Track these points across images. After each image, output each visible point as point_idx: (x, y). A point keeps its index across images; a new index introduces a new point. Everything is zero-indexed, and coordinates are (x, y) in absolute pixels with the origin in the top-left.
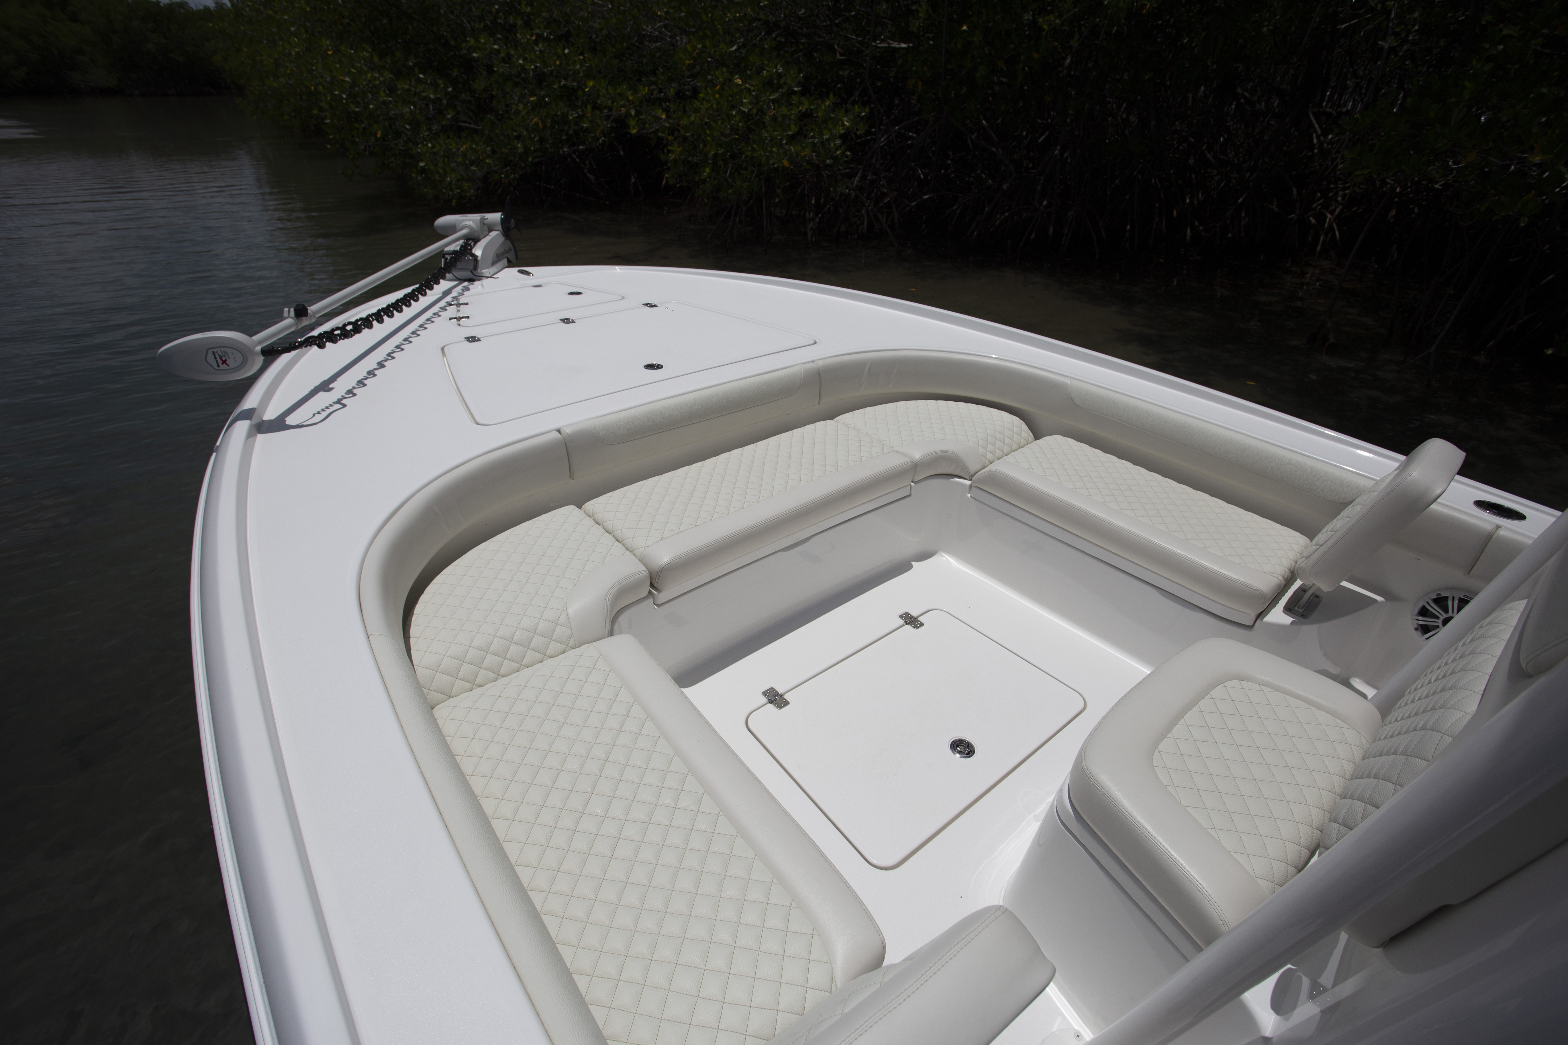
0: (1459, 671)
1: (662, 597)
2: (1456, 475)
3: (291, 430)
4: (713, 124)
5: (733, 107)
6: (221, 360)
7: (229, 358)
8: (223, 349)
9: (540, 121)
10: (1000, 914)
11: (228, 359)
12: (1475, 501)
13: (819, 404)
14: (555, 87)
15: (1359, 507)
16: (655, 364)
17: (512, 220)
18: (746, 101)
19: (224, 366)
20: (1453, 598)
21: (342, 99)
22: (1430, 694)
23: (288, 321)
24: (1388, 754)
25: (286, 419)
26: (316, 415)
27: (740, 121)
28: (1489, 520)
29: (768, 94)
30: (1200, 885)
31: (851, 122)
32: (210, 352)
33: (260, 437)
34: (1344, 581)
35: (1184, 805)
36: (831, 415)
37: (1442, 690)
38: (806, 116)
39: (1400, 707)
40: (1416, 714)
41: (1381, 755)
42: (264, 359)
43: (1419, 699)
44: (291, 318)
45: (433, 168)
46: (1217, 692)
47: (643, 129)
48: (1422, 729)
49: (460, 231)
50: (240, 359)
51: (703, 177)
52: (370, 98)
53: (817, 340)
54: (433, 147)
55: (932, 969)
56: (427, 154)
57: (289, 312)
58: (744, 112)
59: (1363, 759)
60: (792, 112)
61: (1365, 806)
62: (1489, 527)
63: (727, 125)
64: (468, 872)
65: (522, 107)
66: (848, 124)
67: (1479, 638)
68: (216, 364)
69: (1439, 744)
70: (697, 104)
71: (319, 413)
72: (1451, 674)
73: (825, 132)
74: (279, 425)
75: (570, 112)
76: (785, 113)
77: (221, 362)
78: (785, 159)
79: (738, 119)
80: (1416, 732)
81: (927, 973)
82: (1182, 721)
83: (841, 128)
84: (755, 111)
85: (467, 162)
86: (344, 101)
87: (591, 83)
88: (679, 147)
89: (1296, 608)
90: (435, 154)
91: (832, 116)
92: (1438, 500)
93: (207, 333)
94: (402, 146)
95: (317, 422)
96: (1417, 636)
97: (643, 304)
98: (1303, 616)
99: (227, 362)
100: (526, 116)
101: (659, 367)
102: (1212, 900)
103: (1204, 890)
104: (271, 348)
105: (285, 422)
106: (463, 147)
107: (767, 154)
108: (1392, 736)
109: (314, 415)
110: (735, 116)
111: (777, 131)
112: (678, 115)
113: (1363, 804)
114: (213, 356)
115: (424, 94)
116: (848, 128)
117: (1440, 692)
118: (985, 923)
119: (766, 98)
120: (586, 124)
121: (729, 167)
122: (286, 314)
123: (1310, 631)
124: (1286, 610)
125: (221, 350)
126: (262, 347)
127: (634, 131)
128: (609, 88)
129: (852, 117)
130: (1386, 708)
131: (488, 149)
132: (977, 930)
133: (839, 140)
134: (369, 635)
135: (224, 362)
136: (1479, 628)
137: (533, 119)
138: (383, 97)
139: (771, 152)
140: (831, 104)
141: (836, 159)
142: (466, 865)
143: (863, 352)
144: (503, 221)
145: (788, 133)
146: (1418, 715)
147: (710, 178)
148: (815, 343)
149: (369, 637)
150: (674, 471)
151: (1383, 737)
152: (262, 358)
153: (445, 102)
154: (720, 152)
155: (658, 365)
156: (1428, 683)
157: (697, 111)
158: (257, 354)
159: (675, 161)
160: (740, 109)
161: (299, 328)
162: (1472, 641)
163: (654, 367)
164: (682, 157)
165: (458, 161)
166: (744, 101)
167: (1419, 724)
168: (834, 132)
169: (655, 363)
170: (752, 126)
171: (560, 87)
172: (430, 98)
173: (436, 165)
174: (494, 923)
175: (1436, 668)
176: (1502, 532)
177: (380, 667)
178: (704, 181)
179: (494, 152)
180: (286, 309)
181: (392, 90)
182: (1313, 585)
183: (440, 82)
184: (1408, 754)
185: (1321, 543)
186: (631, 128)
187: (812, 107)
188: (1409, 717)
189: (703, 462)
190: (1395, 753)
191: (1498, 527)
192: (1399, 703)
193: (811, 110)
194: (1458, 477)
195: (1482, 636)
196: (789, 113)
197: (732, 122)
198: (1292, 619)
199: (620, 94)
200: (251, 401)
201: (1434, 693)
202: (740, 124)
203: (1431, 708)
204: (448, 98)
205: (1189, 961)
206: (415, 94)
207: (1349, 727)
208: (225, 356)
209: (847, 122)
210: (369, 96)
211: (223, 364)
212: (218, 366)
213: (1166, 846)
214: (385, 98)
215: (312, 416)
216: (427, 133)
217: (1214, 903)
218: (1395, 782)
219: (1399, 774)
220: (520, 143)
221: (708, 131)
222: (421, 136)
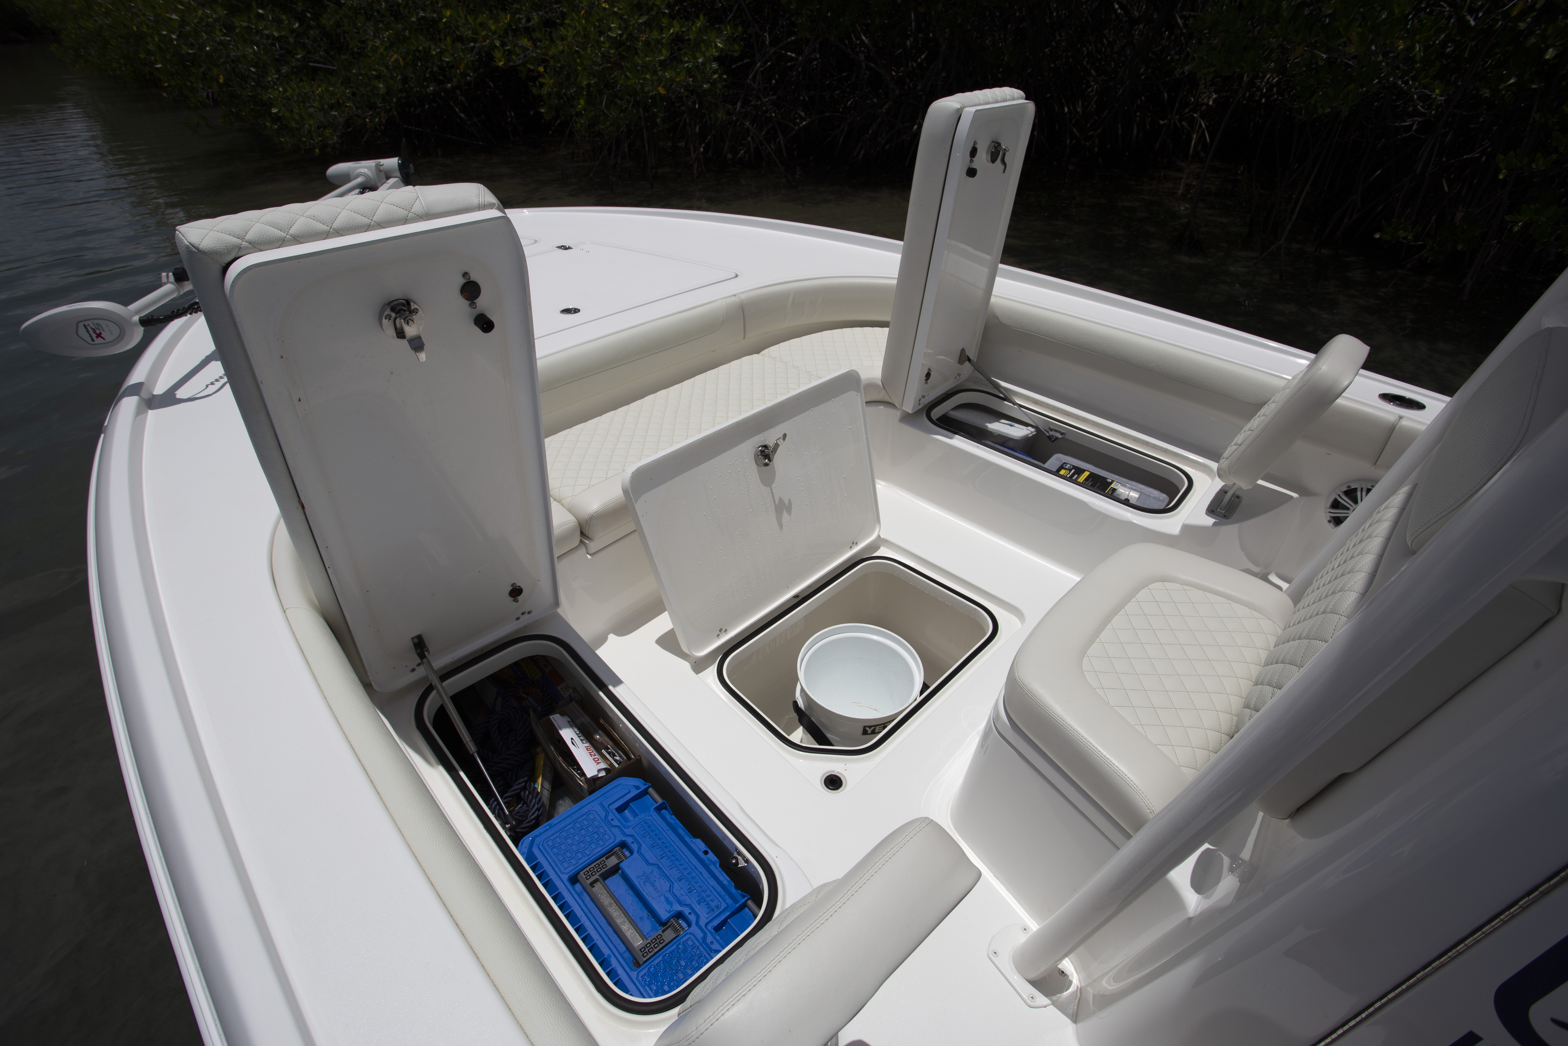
0: (1357, 556)
1: (593, 546)
2: (1361, 369)
3: (183, 404)
4: (582, 52)
5: (601, 33)
6: (95, 332)
7: (104, 330)
8: (95, 322)
9: (400, 58)
10: (924, 825)
11: (102, 332)
12: (1380, 394)
13: (744, 339)
14: (413, 19)
15: (1274, 405)
16: (572, 309)
17: (411, 165)
18: (615, 25)
19: (100, 340)
20: (1362, 489)
21: (172, 40)
22: (1333, 580)
23: (168, 287)
24: (1294, 640)
25: (176, 393)
26: (209, 386)
27: (610, 48)
28: (1392, 411)
29: (636, 17)
30: (1128, 779)
31: (724, 44)
32: (81, 325)
33: (151, 413)
34: (1260, 480)
35: (1112, 705)
36: (757, 349)
37: (1342, 575)
38: (678, 39)
39: (1308, 595)
40: (1320, 600)
41: (1288, 641)
42: (144, 330)
43: (1324, 585)
44: (171, 283)
45: (287, 114)
46: (1142, 594)
47: (510, 61)
48: (1323, 613)
49: (354, 179)
50: (116, 332)
51: (578, 110)
52: (205, 38)
53: (738, 273)
54: (285, 91)
55: (858, 884)
56: (280, 99)
57: (168, 277)
58: (612, 38)
59: (1274, 647)
60: (664, 36)
61: (1273, 690)
62: (1392, 418)
63: (598, 53)
64: (404, 837)
65: (379, 43)
66: (721, 46)
67: (1376, 523)
68: (90, 338)
69: (1337, 626)
70: (563, 31)
71: (212, 383)
72: (1351, 559)
73: (698, 55)
74: (169, 399)
75: (433, 47)
76: (656, 37)
77: (96, 335)
78: (662, 85)
79: (607, 45)
80: (1317, 616)
81: (853, 888)
82: (1109, 626)
83: (714, 50)
84: (624, 36)
85: (326, 107)
86: (175, 43)
87: (448, 13)
88: (551, 79)
89: (1218, 510)
90: (288, 98)
91: (705, 38)
92: (1343, 394)
93: (74, 304)
94: (250, 92)
95: (210, 393)
96: (1330, 527)
97: (557, 247)
98: (1225, 517)
99: (102, 335)
100: (384, 53)
101: (576, 311)
102: (1140, 791)
103: (1132, 783)
104: (150, 317)
105: (175, 396)
106: (318, 90)
107: (641, 81)
108: (1299, 623)
109: (207, 386)
110: (604, 43)
111: (649, 57)
112: (546, 45)
113: (1271, 688)
114: (86, 330)
115: (267, 32)
116: (722, 50)
117: (1340, 577)
118: (909, 835)
119: (634, 22)
120: (447, 58)
121: (604, 98)
122: (164, 280)
123: (1231, 530)
124: (1209, 512)
125: (93, 323)
126: (140, 317)
127: (501, 64)
128: (468, 17)
129: (725, 38)
130: (1297, 597)
131: (347, 91)
132: (902, 843)
133: (715, 63)
134: (285, 609)
135: (99, 335)
136: (1377, 513)
137: (392, 56)
138: (219, 37)
139: (645, 79)
140: (702, 25)
141: (713, 83)
142: (401, 830)
143: (785, 283)
144: (401, 167)
145: (660, 58)
146: (1321, 600)
147: (585, 110)
148: (737, 276)
149: (285, 612)
150: (599, 417)
151: (1292, 625)
152: (142, 329)
153: (291, 40)
154: (592, 82)
155: (576, 309)
156: (1332, 570)
157: (563, 39)
158: (135, 324)
159: (549, 94)
160: (608, 36)
161: (182, 293)
162: (1370, 526)
163: (571, 311)
164: (555, 89)
165: (315, 105)
166: (612, 26)
167: (1321, 609)
168: (708, 54)
169: (571, 307)
170: (623, 53)
171: (419, 19)
172: (274, 35)
173: (292, 111)
174: (433, 883)
175: (1340, 555)
176: (1404, 423)
177: (298, 640)
178: (579, 114)
179: (354, 94)
180: (164, 274)
181: (230, 28)
182: (1233, 485)
183: (284, 17)
184: (1311, 637)
185: (1239, 443)
186: (497, 60)
187: (684, 29)
188: (1314, 603)
189: (628, 406)
190: (1300, 638)
191: (1401, 418)
192: (1308, 591)
193: (683, 32)
194: (1362, 372)
195: (1378, 521)
196: (660, 37)
197: (603, 49)
198: (1215, 520)
199: (481, 24)
200: (138, 375)
201: (1336, 578)
202: (612, 51)
203: (1332, 593)
204: (294, 35)
205: (1119, 849)
206: (257, 32)
207: (1265, 618)
208: (99, 329)
209: (720, 43)
210: (203, 36)
211: (97, 337)
212: (93, 340)
213: (1096, 745)
214: (222, 38)
215: (205, 387)
216: (276, 76)
217: (1142, 794)
218: (1299, 665)
219: (1302, 657)
220: (382, 83)
221: (578, 60)
222: (270, 79)
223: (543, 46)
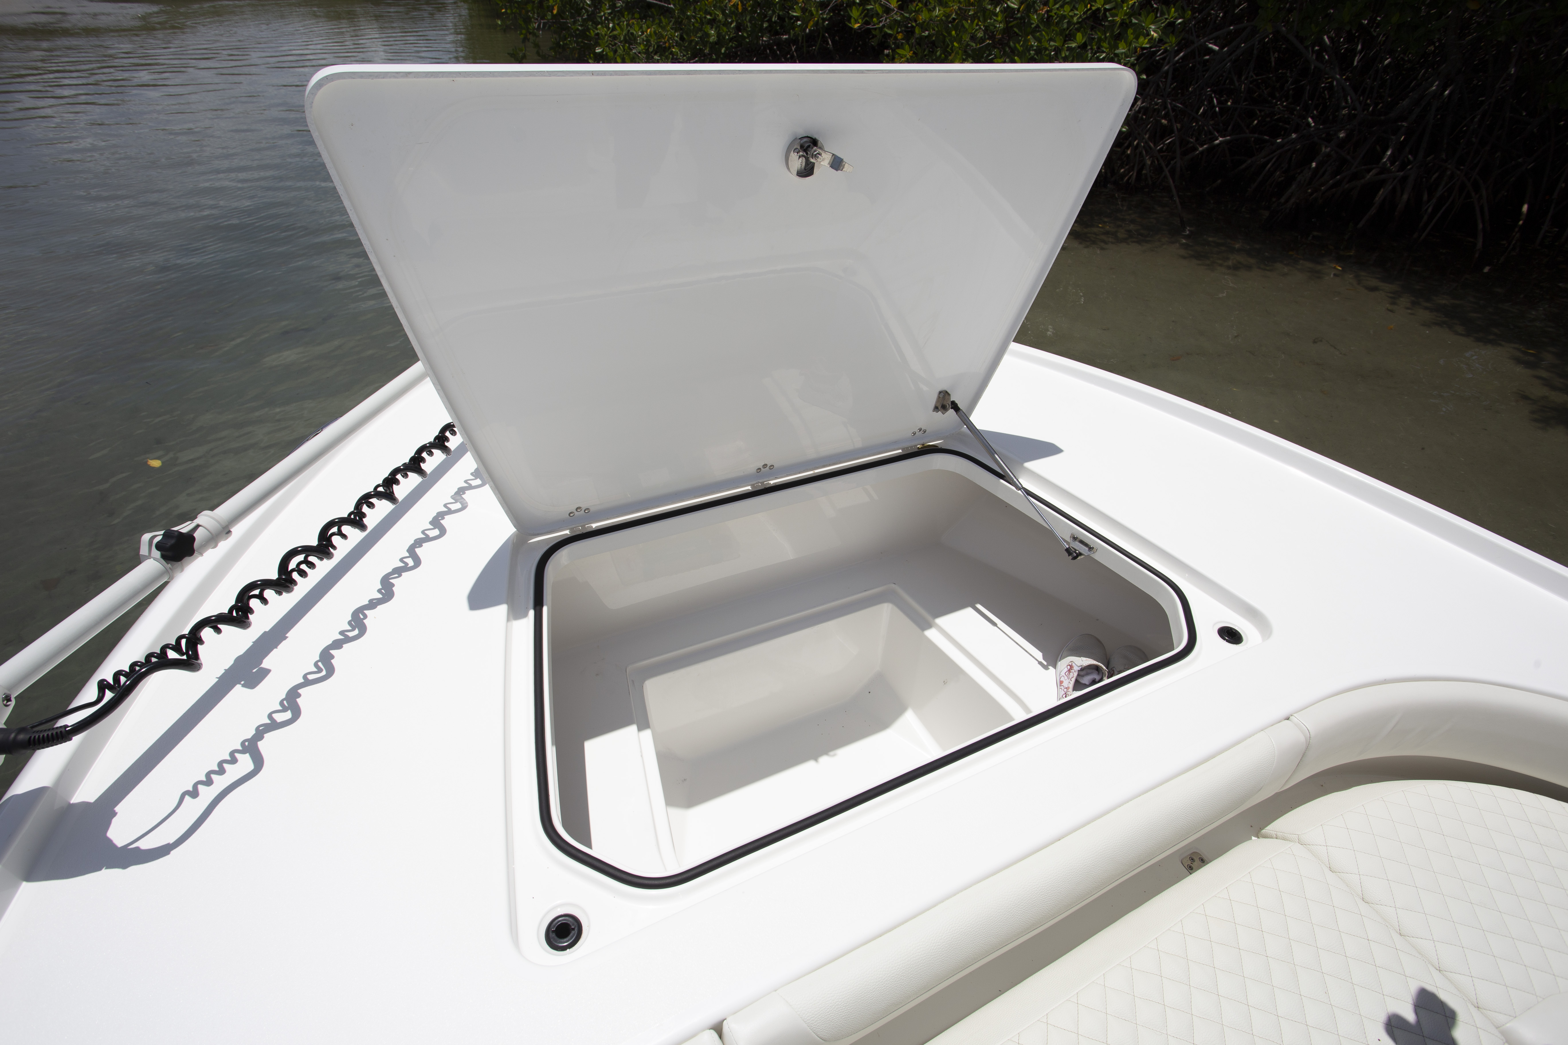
31: (1159, 33)
47: (867, 23)
54: (614, 29)
56: (606, 37)
60: (1076, 12)
66: (1154, 35)
73: (1120, 45)
83: (1144, 40)
85: (651, 50)
90: (615, 37)
91: (1134, 21)
94: (581, 26)
106: (647, 31)
111: (1055, 41)
120: (796, 12)
127: (856, 26)
129: (1162, 26)
145: (1070, 45)
168: (1133, 45)
170: (1014, 29)
173: (615, 51)
179: (682, 38)
186: (852, 20)
202: (1003, 26)
209: (1154, 31)
220: (714, 30)
221: (953, 33)
222: (602, 14)
223: (914, 9)
